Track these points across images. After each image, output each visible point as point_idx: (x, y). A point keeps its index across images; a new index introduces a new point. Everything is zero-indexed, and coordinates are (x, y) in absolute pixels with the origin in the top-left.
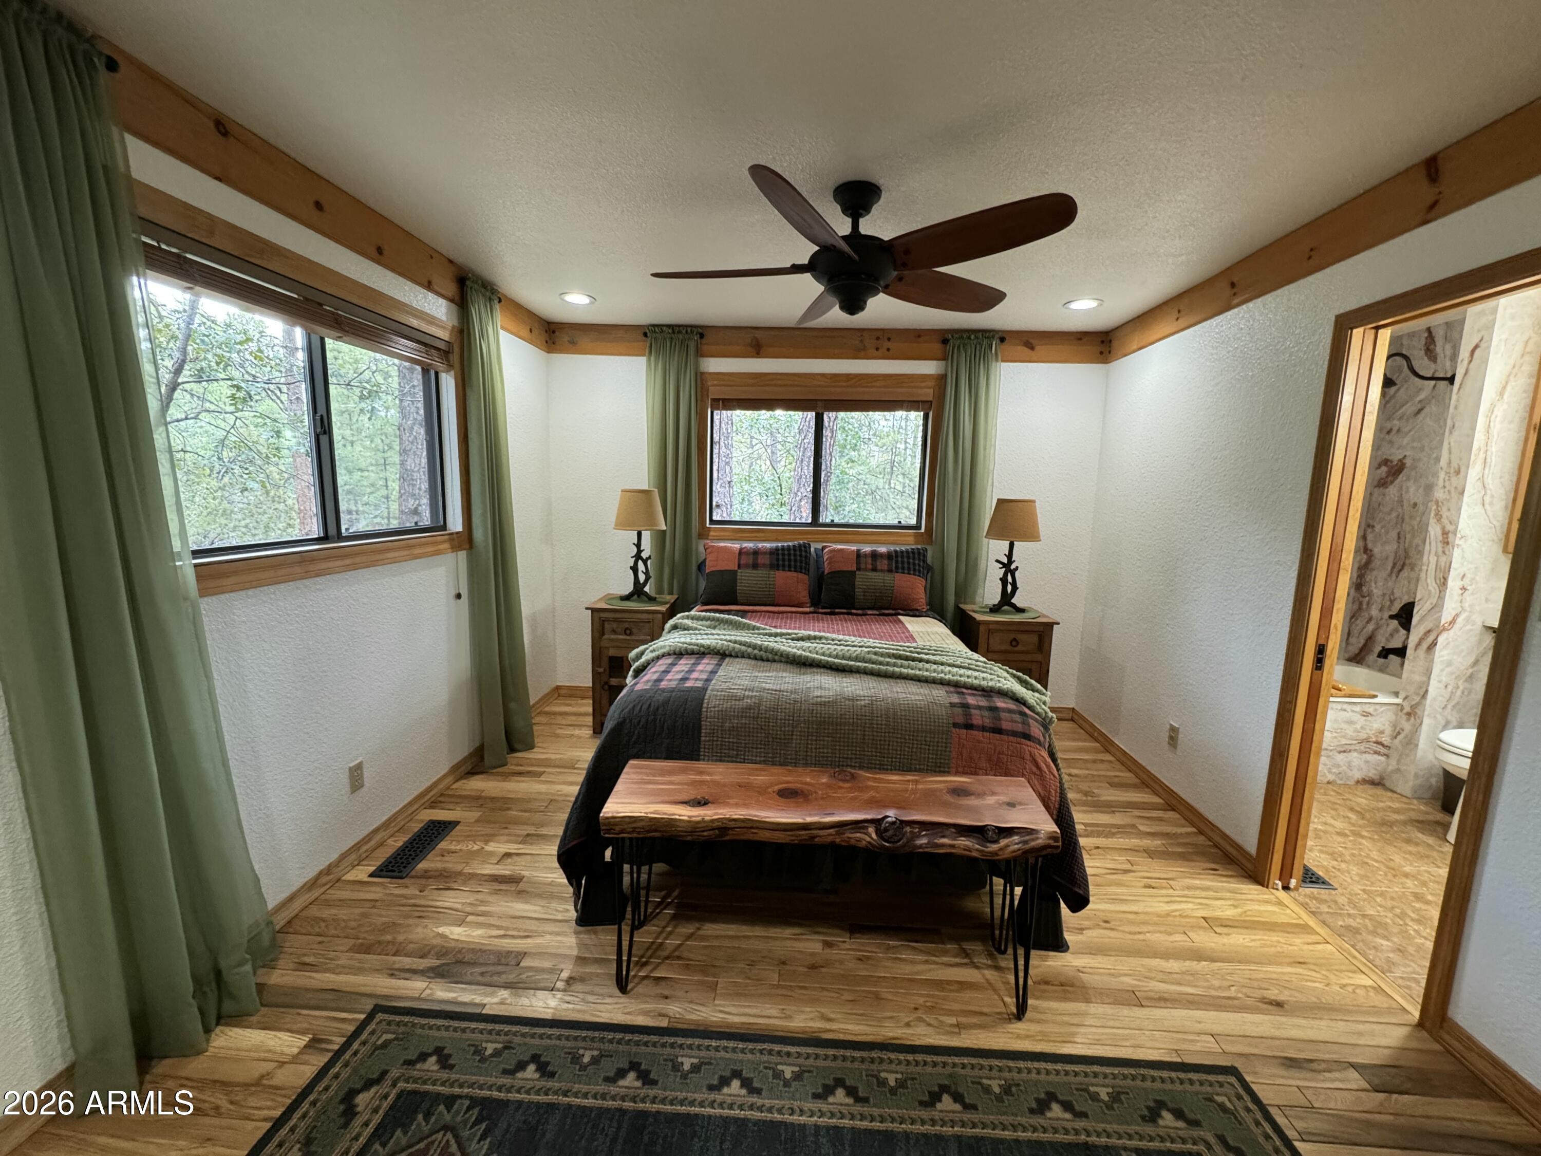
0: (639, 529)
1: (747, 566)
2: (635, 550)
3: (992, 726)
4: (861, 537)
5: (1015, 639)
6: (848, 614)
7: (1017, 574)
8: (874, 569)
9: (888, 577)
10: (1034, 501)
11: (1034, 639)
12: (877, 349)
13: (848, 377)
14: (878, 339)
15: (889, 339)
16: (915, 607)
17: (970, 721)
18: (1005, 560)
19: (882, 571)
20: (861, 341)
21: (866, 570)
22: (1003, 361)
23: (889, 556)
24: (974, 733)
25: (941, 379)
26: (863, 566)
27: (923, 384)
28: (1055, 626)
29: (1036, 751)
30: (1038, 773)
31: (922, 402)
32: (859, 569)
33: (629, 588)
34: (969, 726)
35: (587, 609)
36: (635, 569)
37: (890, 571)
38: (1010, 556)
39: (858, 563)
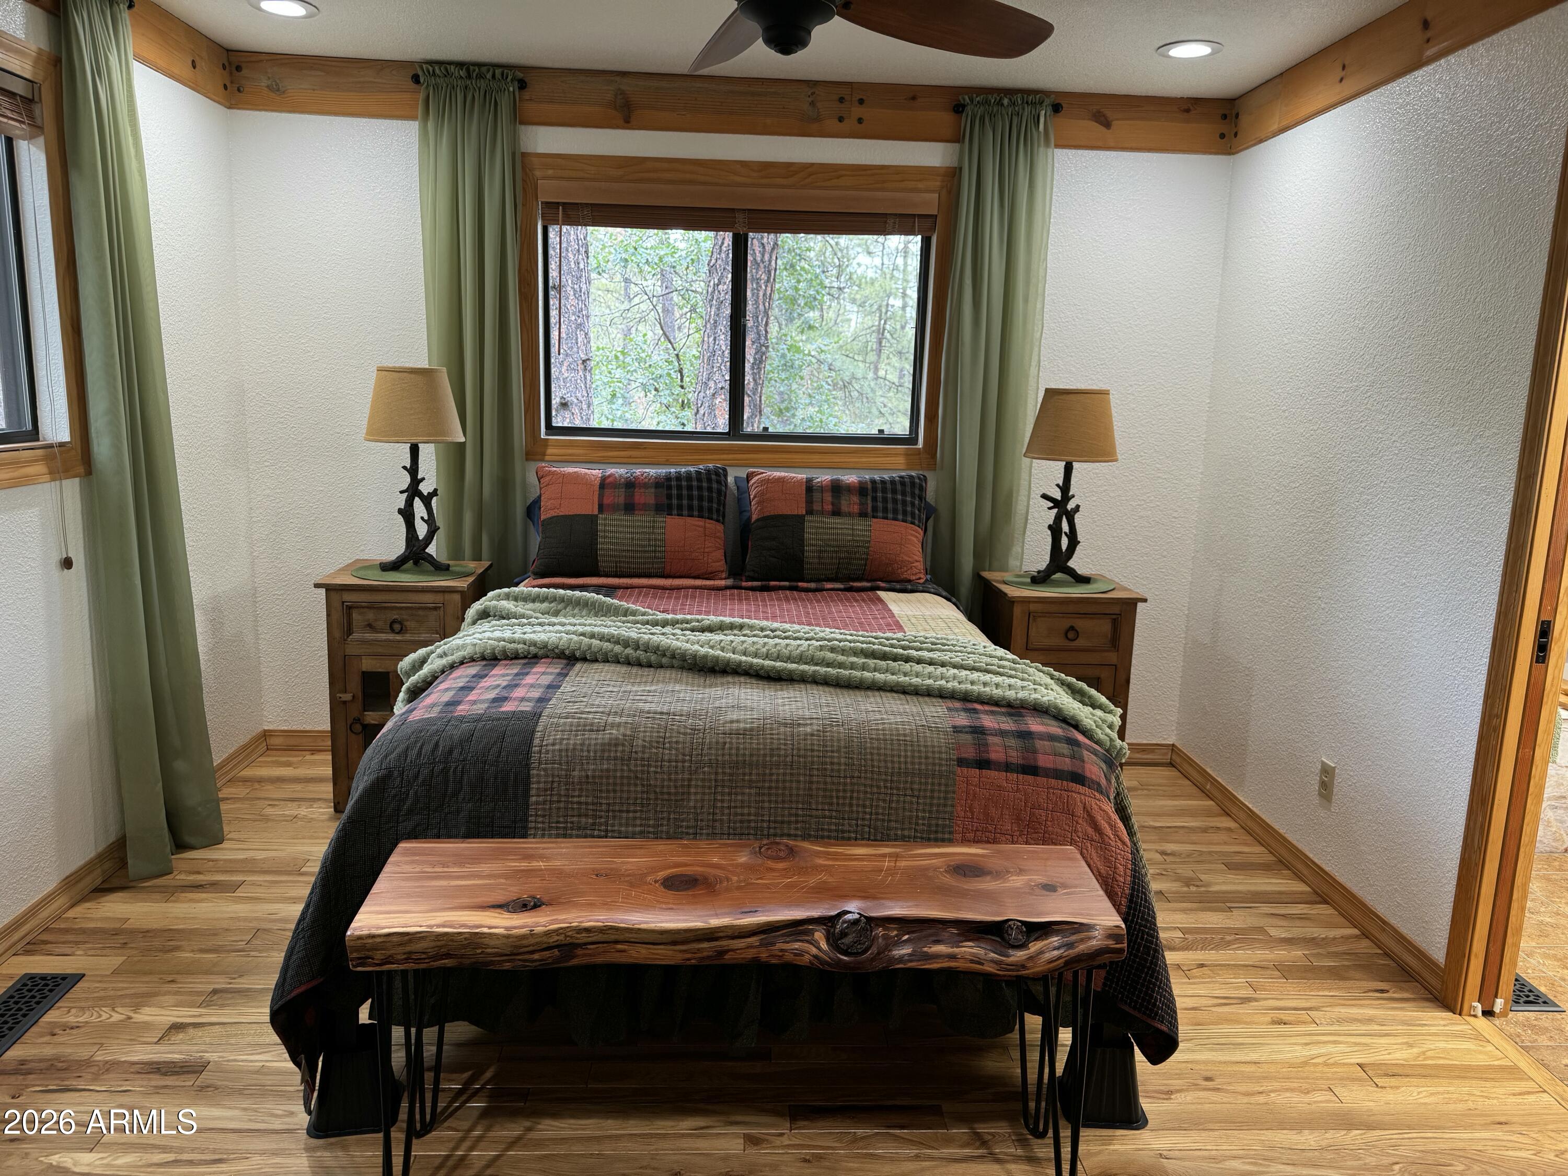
0: (414, 440)
1: (614, 508)
2: (408, 479)
3: (1021, 762)
4: (816, 458)
5: (1072, 628)
6: (791, 588)
7: (1078, 518)
8: (836, 513)
9: (860, 525)
10: (1106, 393)
11: (1105, 627)
12: (841, 119)
13: (790, 169)
14: (841, 100)
15: (861, 101)
16: (905, 576)
17: (985, 755)
18: (1057, 495)
19: (850, 515)
20: (812, 104)
21: (822, 513)
22: (1057, 146)
23: (862, 490)
24: (993, 774)
25: (953, 175)
26: (817, 507)
27: (921, 185)
28: (1140, 605)
29: (1093, 802)
30: (1096, 837)
31: (920, 216)
32: (810, 512)
33: (397, 547)
34: (983, 764)
35: (317, 586)
36: (407, 514)
37: (863, 514)
38: (1065, 488)
39: (809, 502)
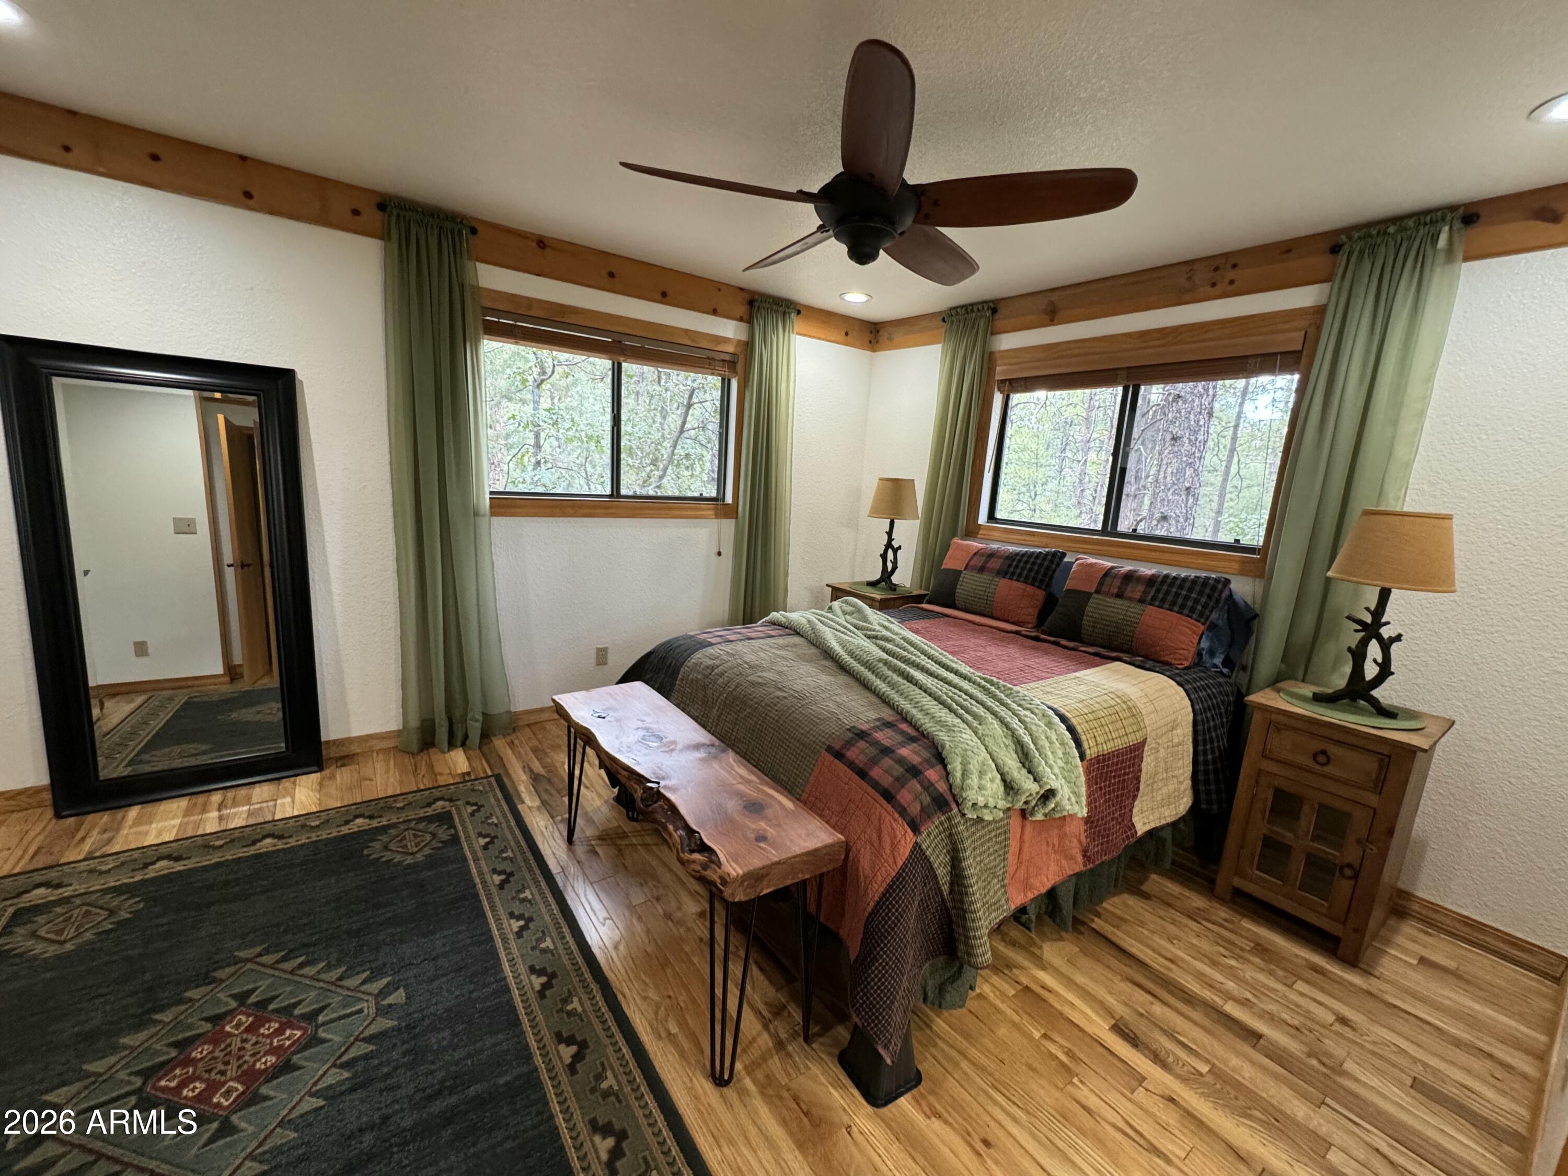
0: (893, 517)
1: (973, 569)
2: (886, 537)
3: (861, 766)
5: (1324, 752)
6: (1055, 643)
8: (1119, 596)
9: (1138, 608)
10: (1449, 517)
11: (1371, 765)
12: (1213, 285)
13: (1163, 333)
14: (1216, 269)
15: (1234, 266)
16: (1166, 659)
17: (844, 751)
18: (1368, 619)
19: (1130, 599)
20: (1189, 278)
21: (1107, 594)
22: (1467, 259)
23: (1151, 581)
24: (840, 764)
26: (1105, 588)
27: (1287, 326)
28: (1419, 754)
31: (1282, 353)
32: (1098, 591)
33: (877, 575)
34: (839, 755)
35: (827, 585)
36: (884, 557)
37: (1142, 601)
38: (1378, 612)
39: (1101, 583)
